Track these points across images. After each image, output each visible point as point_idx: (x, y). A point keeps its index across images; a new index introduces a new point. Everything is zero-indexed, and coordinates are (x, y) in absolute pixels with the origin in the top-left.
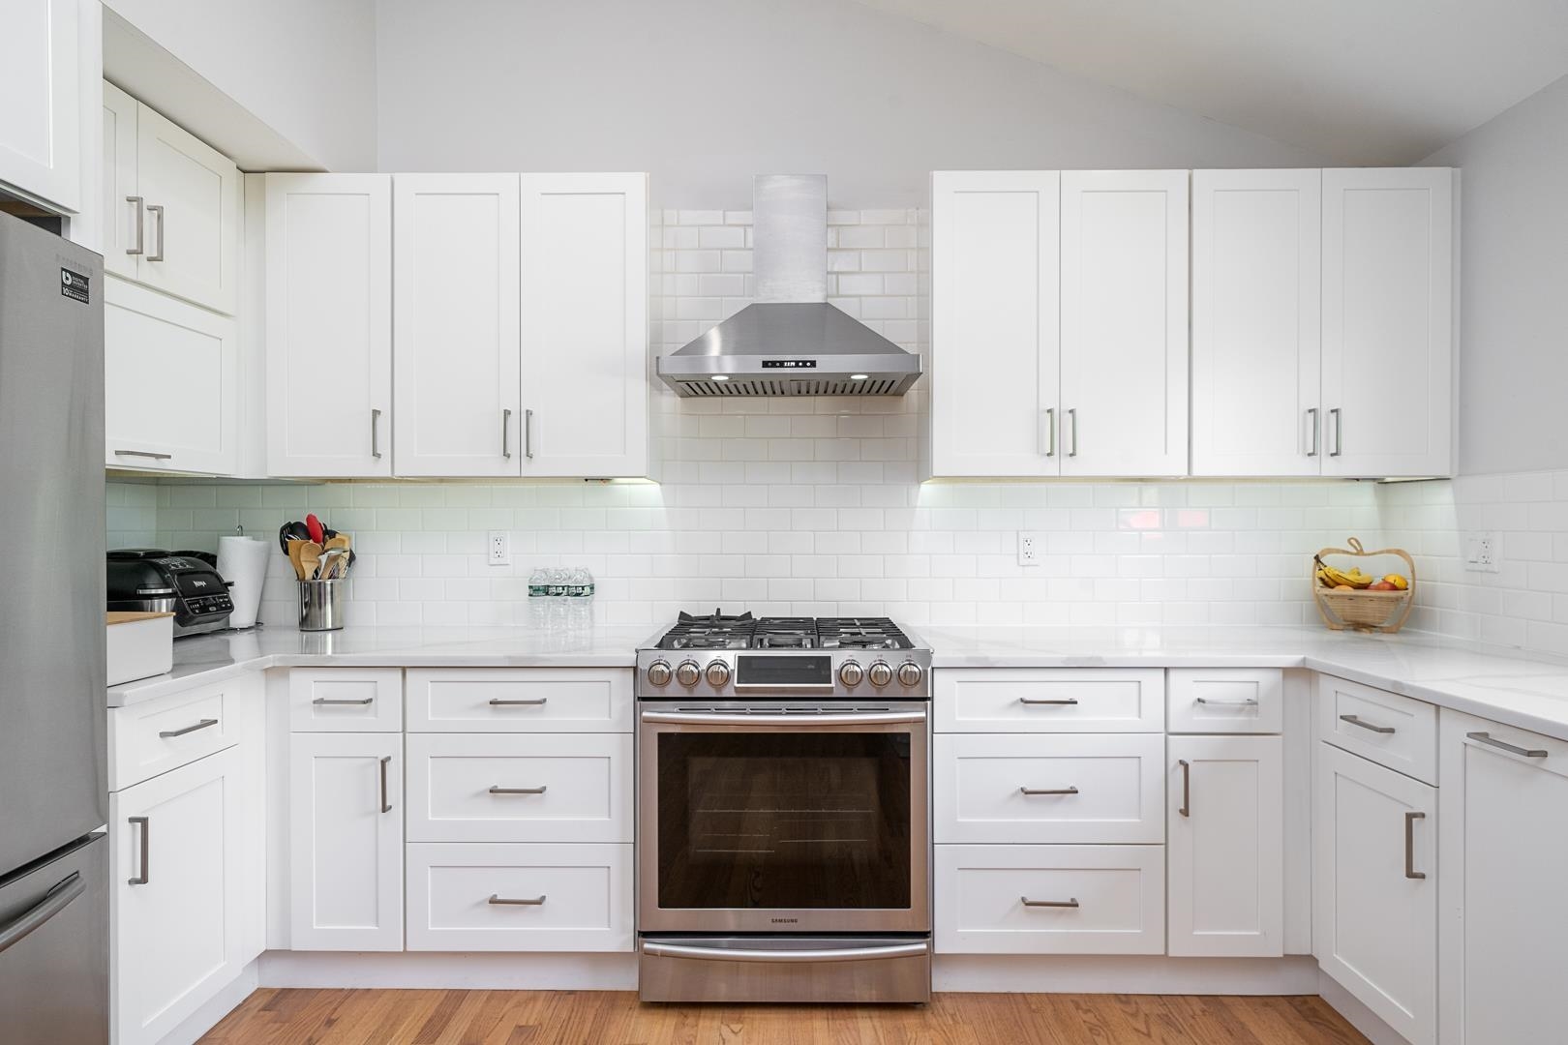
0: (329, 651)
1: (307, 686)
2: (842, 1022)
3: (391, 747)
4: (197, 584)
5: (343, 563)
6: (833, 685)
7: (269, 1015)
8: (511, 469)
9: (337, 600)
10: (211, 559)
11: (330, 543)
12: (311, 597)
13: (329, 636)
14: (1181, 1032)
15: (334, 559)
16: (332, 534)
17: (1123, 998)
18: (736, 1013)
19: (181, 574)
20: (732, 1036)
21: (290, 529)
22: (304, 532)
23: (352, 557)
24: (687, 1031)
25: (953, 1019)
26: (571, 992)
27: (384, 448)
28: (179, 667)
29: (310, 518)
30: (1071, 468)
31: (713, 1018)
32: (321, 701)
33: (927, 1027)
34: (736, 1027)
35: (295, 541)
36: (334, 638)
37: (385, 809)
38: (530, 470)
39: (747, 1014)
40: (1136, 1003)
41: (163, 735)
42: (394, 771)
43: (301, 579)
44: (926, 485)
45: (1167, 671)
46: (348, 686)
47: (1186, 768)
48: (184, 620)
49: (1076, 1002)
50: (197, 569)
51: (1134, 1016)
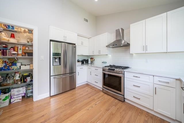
2: (115, 99)
6: (115, 71)
8: (99, 54)
9: (93, 62)
14: (152, 119)
24: (104, 95)
25: (125, 104)
28: (82, 65)
37: (91, 75)
41: (80, 68)
42: (91, 72)
44: (134, 54)
45: (153, 76)
46: (90, 67)
47: (156, 88)
48: (85, 63)
49: (141, 110)
50: (87, 60)
51: (147, 115)
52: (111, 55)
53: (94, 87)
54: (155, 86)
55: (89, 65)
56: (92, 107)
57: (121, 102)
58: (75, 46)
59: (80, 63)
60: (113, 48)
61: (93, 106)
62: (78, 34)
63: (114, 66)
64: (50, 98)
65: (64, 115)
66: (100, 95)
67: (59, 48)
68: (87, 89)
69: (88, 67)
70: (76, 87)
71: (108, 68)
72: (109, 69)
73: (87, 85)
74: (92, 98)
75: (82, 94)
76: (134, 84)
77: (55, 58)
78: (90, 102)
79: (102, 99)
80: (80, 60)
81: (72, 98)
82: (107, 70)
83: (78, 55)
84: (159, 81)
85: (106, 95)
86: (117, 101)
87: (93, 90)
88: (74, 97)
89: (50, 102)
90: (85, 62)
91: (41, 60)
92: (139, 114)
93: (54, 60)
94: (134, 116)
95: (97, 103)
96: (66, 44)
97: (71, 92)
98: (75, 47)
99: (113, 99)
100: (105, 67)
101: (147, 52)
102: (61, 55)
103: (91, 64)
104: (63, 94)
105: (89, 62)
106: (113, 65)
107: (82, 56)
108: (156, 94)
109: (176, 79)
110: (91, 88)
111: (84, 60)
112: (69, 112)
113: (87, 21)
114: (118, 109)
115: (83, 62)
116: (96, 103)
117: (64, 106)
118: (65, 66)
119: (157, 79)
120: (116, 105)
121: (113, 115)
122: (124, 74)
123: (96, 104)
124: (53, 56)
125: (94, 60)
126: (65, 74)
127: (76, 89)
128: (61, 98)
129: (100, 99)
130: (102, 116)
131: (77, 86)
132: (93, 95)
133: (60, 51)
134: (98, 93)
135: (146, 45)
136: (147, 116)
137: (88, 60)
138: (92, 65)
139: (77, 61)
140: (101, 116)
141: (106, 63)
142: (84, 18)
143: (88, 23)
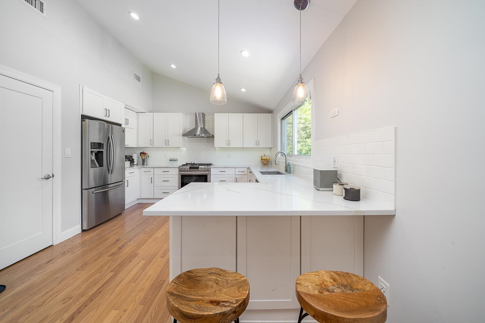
0: (146, 166)
1: (143, 170)
3: (152, 176)
4: (131, 159)
5: (147, 157)
6: (199, 170)
8: (167, 146)
9: (147, 161)
10: (132, 157)
11: (146, 155)
12: (144, 161)
15: (146, 156)
16: (146, 154)
19: (129, 158)
21: (141, 153)
22: (143, 153)
23: (148, 156)
27: (152, 144)
28: (130, 167)
29: (143, 152)
30: (230, 146)
32: (145, 171)
35: (142, 154)
37: (152, 183)
38: (169, 146)
41: (130, 173)
42: (153, 179)
43: (142, 159)
44: (217, 148)
45: (235, 168)
46: (148, 170)
47: (237, 178)
52: (186, 148)
58: (121, 128)
62: (125, 104)
71: (189, 167)
82: (187, 169)
84: (239, 172)
91: (66, 156)
98: (124, 131)
100: (183, 165)
102: (103, 146)
105: (136, 161)
113: (138, 79)
122: (210, 171)
124: (91, 148)
131: (127, 207)
135: (229, 140)
141: (177, 160)
142: (134, 72)
143: (140, 83)
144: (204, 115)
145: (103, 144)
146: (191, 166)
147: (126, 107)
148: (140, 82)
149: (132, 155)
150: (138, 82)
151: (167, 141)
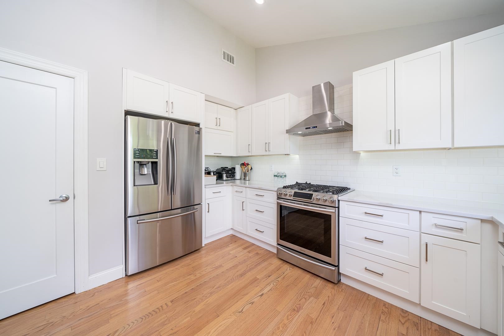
0: (247, 185)
2: (314, 278)
3: (244, 200)
4: (230, 172)
6: (312, 200)
7: (230, 238)
8: (267, 153)
9: (249, 176)
11: (248, 166)
12: (245, 175)
13: (247, 181)
14: (418, 330)
17: (404, 311)
18: (293, 266)
19: (227, 171)
20: (289, 270)
21: (242, 164)
22: (244, 165)
24: (282, 265)
25: (342, 290)
26: (269, 251)
27: (251, 150)
28: (217, 184)
29: (244, 162)
31: (288, 265)
32: (237, 191)
33: (333, 288)
34: (291, 269)
35: (242, 166)
36: (248, 182)
37: (243, 210)
38: (269, 153)
39: (295, 267)
40: (408, 315)
41: (213, 193)
42: (244, 204)
43: (243, 172)
45: (420, 212)
46: (239, 189)
47: (427, 245)
48: (227, 177)
49: (385, 304)
50: (230, 170)
51: (404, 317)
52: (299, 155)
53: (254, 244)
54: (426, 239)
55: (238, 182)
56: (252, 303)
57: (330, 285)
58: (197, 129)
59: (213, 178)
60: (304, 135)
61: (255, 300)
62: (206, 95)
63: (309, 186)
64: (127, 283)
65: (172, 332)
66: (272, 267)
67: (152, 133)
68: (234, 251)
69: (236, 188)
70: (203, 245)
71: (293, 191)
72: (296, 195)
73: (234, 239)
74: (249, 276)
75: (221, 266)
76: (366, 236)
77: (141, 165)
78: (245, 287)
79: (279, 279)
80: (213, 169)
81: (193, 277)
82: (290, 196)
83: (205, 156)
84: (436, 226)
85: (286, 267)
86: (318, 282)
87: (249, 252)
88: (198, 275)
89: (126, 294)
90: (224, 175)
91: (98, 169)
92: (383, 317)
93: (137, 171)
94: (369, 324)
95: (266, 291)
96: (173, 123)
97: (187, 260)
98: (199, 133)
99: (308, 276)
100: (285, 187)
101: (398, 147)
102: (157, 155)
103: (243, 181)
104: (165, 267)
105: (238, 175)
106: (306, 183)
107: (216, 159)
108: (427, 261)
109: (482, 221)
110: (245, 248)
111: (224, 169)
112: (185, 321)
113: (231, 59)
114: (324, 304)
115: (219, 175)
116: (262, 289)
117: (170, 304)
118: (171, 187)
119: (429, 220)
120: (317, 295)
121: (312, 323)
122: (338, 207)
123: (262, 295)
124: (135, 158)
125: (251, 169)
126: (172, 210)
127: (203, 252)
128: (158, 281)
129: (272, 278)
130: (281, 329)
131: (205, 242)
132: (253, 268)
133: (155, 143)
134: (264, 261)
135: (397, 129)
136: (403, 321)
137: (234, 168)
138: (245, 184)
139: (205, 174)
140: (279, 328)
141: (285, 176)
142: (223, 50)
143: (235, 65)
144: (330, 87)
145: (157, 151)
146: (297, 191)
147: (207, 99)
148: (233, 63)
149: (235, 166)
150: (231, 64)
151: (267, 145)
